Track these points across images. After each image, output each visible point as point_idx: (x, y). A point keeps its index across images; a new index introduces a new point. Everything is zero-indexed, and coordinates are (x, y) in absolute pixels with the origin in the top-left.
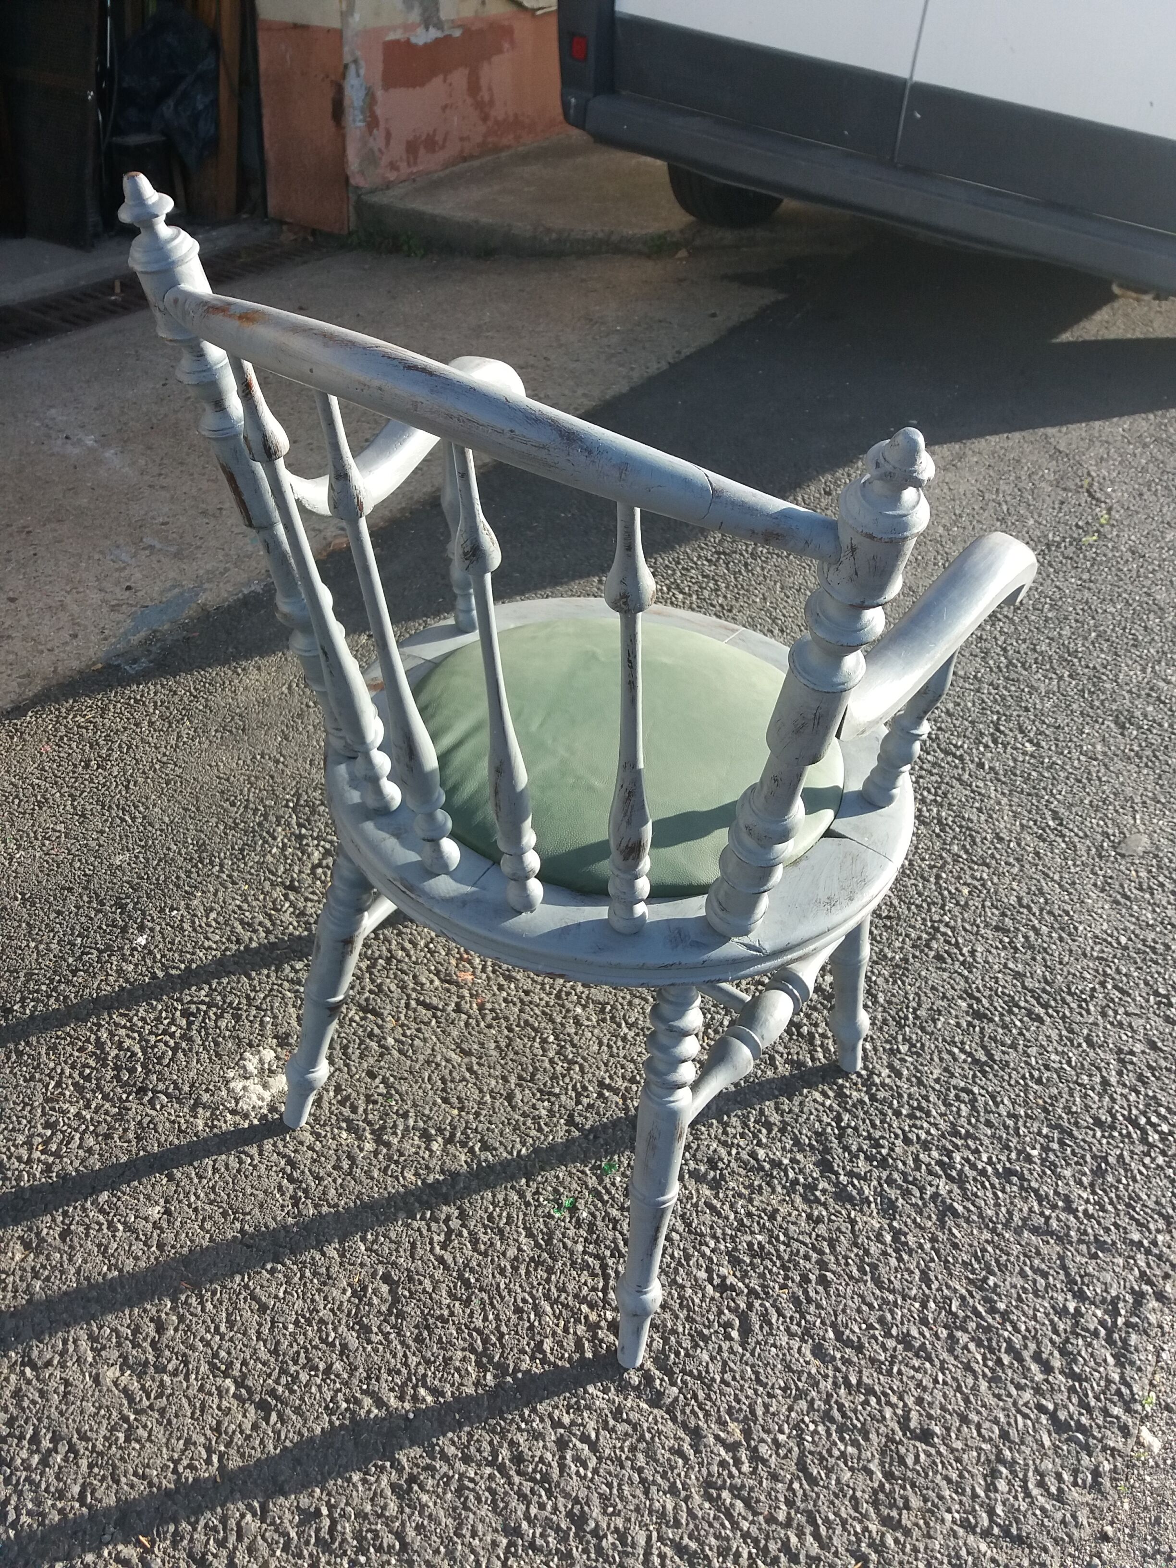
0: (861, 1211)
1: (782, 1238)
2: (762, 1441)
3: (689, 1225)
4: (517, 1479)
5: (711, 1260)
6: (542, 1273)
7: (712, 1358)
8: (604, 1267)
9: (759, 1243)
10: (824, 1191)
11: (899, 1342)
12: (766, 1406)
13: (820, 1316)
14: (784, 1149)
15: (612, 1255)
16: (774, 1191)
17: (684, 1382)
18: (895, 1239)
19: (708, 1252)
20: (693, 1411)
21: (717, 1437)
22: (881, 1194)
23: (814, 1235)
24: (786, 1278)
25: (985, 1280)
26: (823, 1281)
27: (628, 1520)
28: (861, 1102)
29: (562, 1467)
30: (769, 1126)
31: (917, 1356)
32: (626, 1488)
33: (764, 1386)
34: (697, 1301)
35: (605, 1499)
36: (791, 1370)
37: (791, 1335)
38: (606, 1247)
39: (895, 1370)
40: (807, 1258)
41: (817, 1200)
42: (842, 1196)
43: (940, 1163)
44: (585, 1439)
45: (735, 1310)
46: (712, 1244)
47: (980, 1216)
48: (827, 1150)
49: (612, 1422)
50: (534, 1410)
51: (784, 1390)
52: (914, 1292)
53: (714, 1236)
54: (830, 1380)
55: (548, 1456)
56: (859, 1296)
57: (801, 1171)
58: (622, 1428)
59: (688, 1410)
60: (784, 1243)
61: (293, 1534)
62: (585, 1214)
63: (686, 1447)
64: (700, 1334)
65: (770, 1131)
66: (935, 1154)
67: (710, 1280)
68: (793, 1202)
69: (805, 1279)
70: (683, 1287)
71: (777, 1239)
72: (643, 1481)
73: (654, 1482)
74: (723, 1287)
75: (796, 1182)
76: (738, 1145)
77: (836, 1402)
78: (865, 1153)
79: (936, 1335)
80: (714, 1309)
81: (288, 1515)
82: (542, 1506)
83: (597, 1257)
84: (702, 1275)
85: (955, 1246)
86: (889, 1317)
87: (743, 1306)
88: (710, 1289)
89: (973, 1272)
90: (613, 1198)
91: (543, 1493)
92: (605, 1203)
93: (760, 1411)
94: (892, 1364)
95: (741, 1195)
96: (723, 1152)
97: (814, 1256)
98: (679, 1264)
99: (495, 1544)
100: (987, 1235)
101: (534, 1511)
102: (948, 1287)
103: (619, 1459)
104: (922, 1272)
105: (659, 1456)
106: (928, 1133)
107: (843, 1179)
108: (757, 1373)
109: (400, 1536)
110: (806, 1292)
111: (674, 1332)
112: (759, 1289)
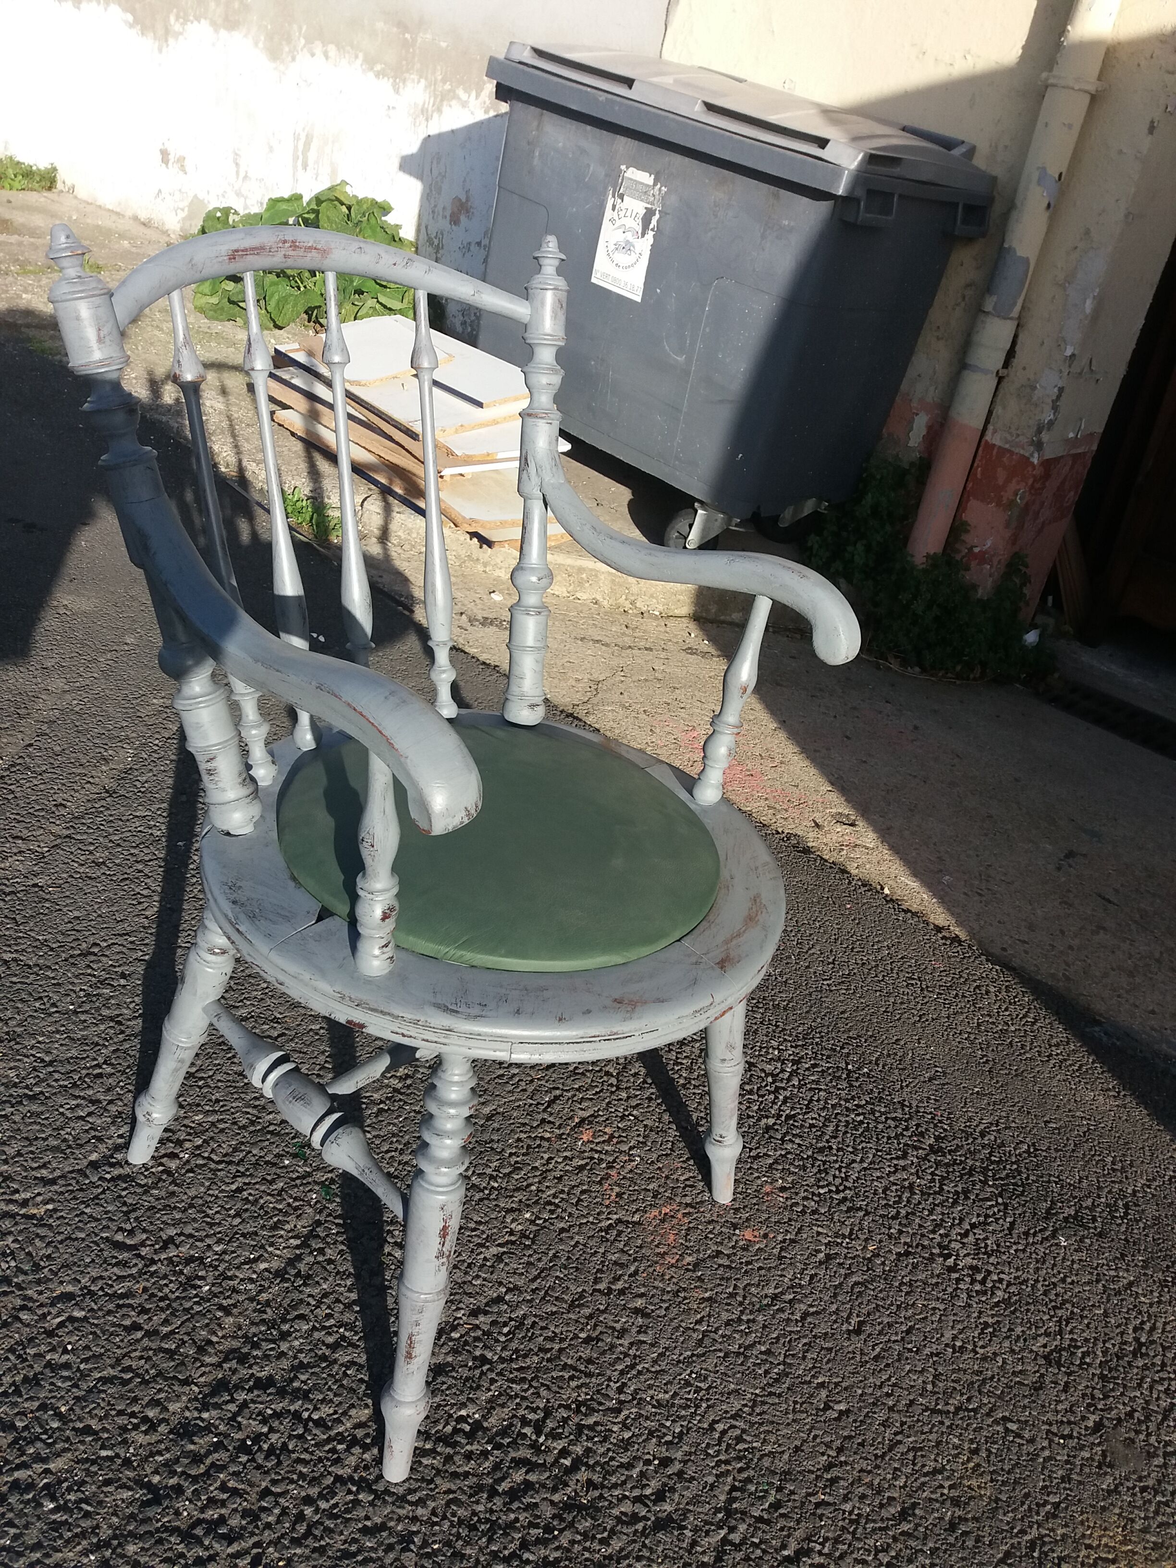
0: (196, 1399)
1: (197, 1308)
2: (16, 1224)
3: (244, 1235)
4: (84, 1072)
5: (201, 1240)
6: (243, 1122)
7: (106, 1213)
8: (230, 1163)
9: (200, 1287)
10: (234, 1371)
11: (35, 1375)
12: (42, 1238)
13: (100, 1309)
14: (301, 1351)
15: (238, 1171)
16: (252, 1323)
17: (97, 1187)
18: (146, 1419)
19: (208, 1241)
20: (70, 1185)
21: (39, 1194)
22: (208, 1429)
23: (186, 1338)
24: (153, 1295)
25: (53, 1499)
26: (136, 1327)
27: (15, 1122)
28: (337, 1461)
29: (77, 1097)
30: (334, 1347)
31: (14, 1383)
32: (38, 1127)
33: (61, 1242)
34: (165, 1218)
35: (38, 1115)
36: (63, 1266)
37: (94, 1280)
38: (247, 1170)
39: (12, 1357)
40: (166, 1322)
41: (226, 1359)
42: (221, 1386)
43: (222, 1520)
44: (90, 1114)
45: (143, 1244)
46: (217, 1249)
47: (131, 1534)
48: (282, 1393)
49: (93, 1133)
50: (130, 1091)
51: (49, 1257)
52: (78, 1410)
53: (224, 1252)
54: (35, 1296)
55: (90, 1092)
56: (102, 1355)
57: (266, 1357)
58: (85, 1137)
59: (73, 1182)
60: (192, 1308)
61: (117, 969)
62: (287, 1162)
63: (44, 1172)
64: (134, 1210)
65: (328, 1346)
66: (235, 1522)
67: (181, 1234)
68: (234, 1337)
69: (144, 1311)
70: (185, 1211)
71: (196, 1303)
72: (37, 1138)
73: (31, 1145)
74: (168, 1243)
75: (256, 1346)
76: (317, 1307)
77: (13, 1292)
78: (266, 1435)
79: (23, 1414)
80: (151, 1228)
81: (132, 969)
82: (56, 1080)
83: (242, 1160)
84: (188, 1230)
85: (107, 1482)
86: (65, 1373)
87: (144, 1251)
88: (172, 1232)
89: (69, 1490)
90: (296, 1186)
91: (66, 1083)
92: (293, 1180)
93: (42, 1231)
94: (19, 1357)
95: (260, 1292)
96: (316, 1291)
97: (165, 1330)
98: (207, 1216)
99: (48, 1053)
100: (105, 1533)
101: (57, 1076)
102: (65, 1450)
103: (62, 1129)
104: (96, 1433)
105: (48, 1153)
106: (268, 1526)
107: (241, 1396)
108: (76, 1239)
109: (86, 1012)
110: (130, 1306)
111: (146, 1192)
112: (153, 1268)
